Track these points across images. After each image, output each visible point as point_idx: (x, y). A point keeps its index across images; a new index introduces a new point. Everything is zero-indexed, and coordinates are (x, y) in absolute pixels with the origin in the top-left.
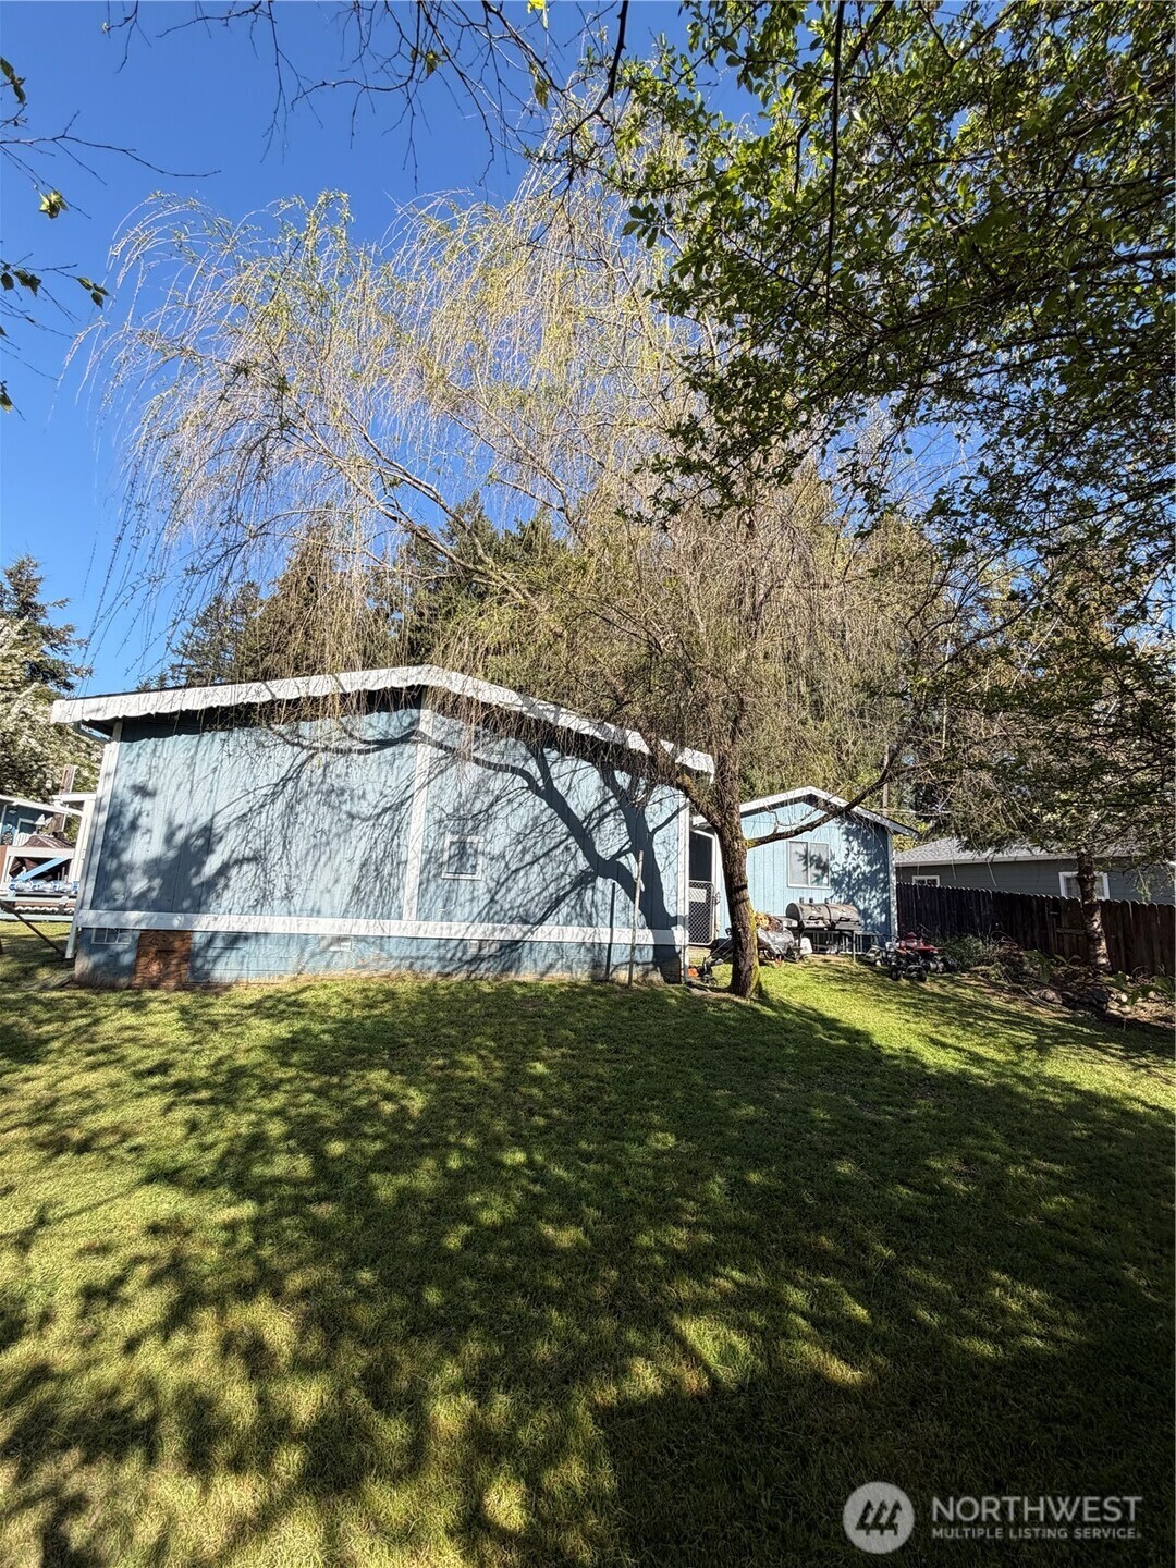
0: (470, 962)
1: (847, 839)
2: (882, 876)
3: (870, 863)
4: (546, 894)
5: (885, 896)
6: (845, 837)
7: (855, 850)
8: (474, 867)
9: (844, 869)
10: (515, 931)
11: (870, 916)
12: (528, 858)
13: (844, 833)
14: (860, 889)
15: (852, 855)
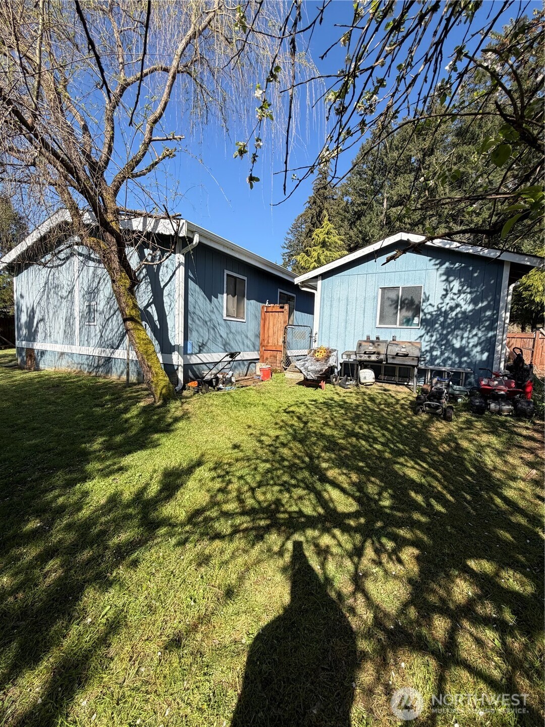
0: (96, 367)
1: (447, 280)
2: (488, 313)
3: (474, 301)
4: (119, 332)
5: (490, 334)
6: (444, 278)
7: (455, 290)
8: (94, 318)
9: (439, 309)
10: (108, 353)
11: (468, 354)
12: (112, 312)
13: (444, 274)
14: (457, 327)
15: (450, 295)
